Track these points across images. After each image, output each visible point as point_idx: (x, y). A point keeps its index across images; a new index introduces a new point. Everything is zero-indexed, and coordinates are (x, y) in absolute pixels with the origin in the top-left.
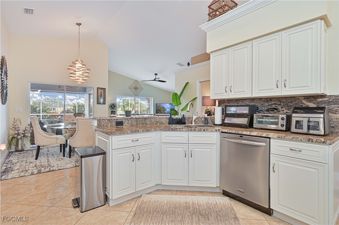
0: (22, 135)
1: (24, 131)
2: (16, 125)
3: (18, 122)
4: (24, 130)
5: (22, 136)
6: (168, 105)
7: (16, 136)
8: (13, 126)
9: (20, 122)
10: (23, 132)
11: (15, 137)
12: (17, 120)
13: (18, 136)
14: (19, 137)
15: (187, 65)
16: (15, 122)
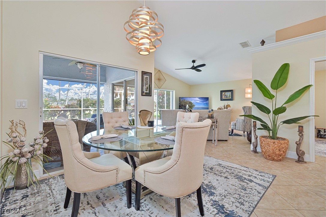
0: (29, 155)
1: (31, 146)
2: (16, 137)
3: (20, 129)
4: (32, 144)
5: (28, 157)
6: (197, 99)
7: (16, 159)
8: (10, 139)
9: (24, 128)
10: (32, 149)
11: (15, 162)
12: (19, 125)
13: (20, 158)
14: (23, 160)
15: (261, 45)
16: (14, 130)
